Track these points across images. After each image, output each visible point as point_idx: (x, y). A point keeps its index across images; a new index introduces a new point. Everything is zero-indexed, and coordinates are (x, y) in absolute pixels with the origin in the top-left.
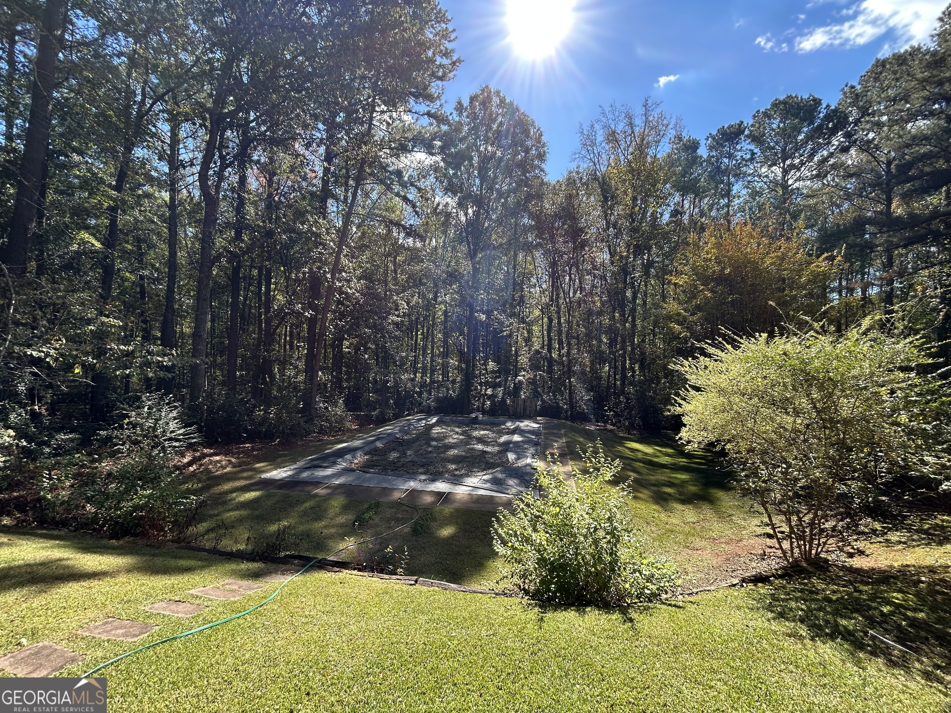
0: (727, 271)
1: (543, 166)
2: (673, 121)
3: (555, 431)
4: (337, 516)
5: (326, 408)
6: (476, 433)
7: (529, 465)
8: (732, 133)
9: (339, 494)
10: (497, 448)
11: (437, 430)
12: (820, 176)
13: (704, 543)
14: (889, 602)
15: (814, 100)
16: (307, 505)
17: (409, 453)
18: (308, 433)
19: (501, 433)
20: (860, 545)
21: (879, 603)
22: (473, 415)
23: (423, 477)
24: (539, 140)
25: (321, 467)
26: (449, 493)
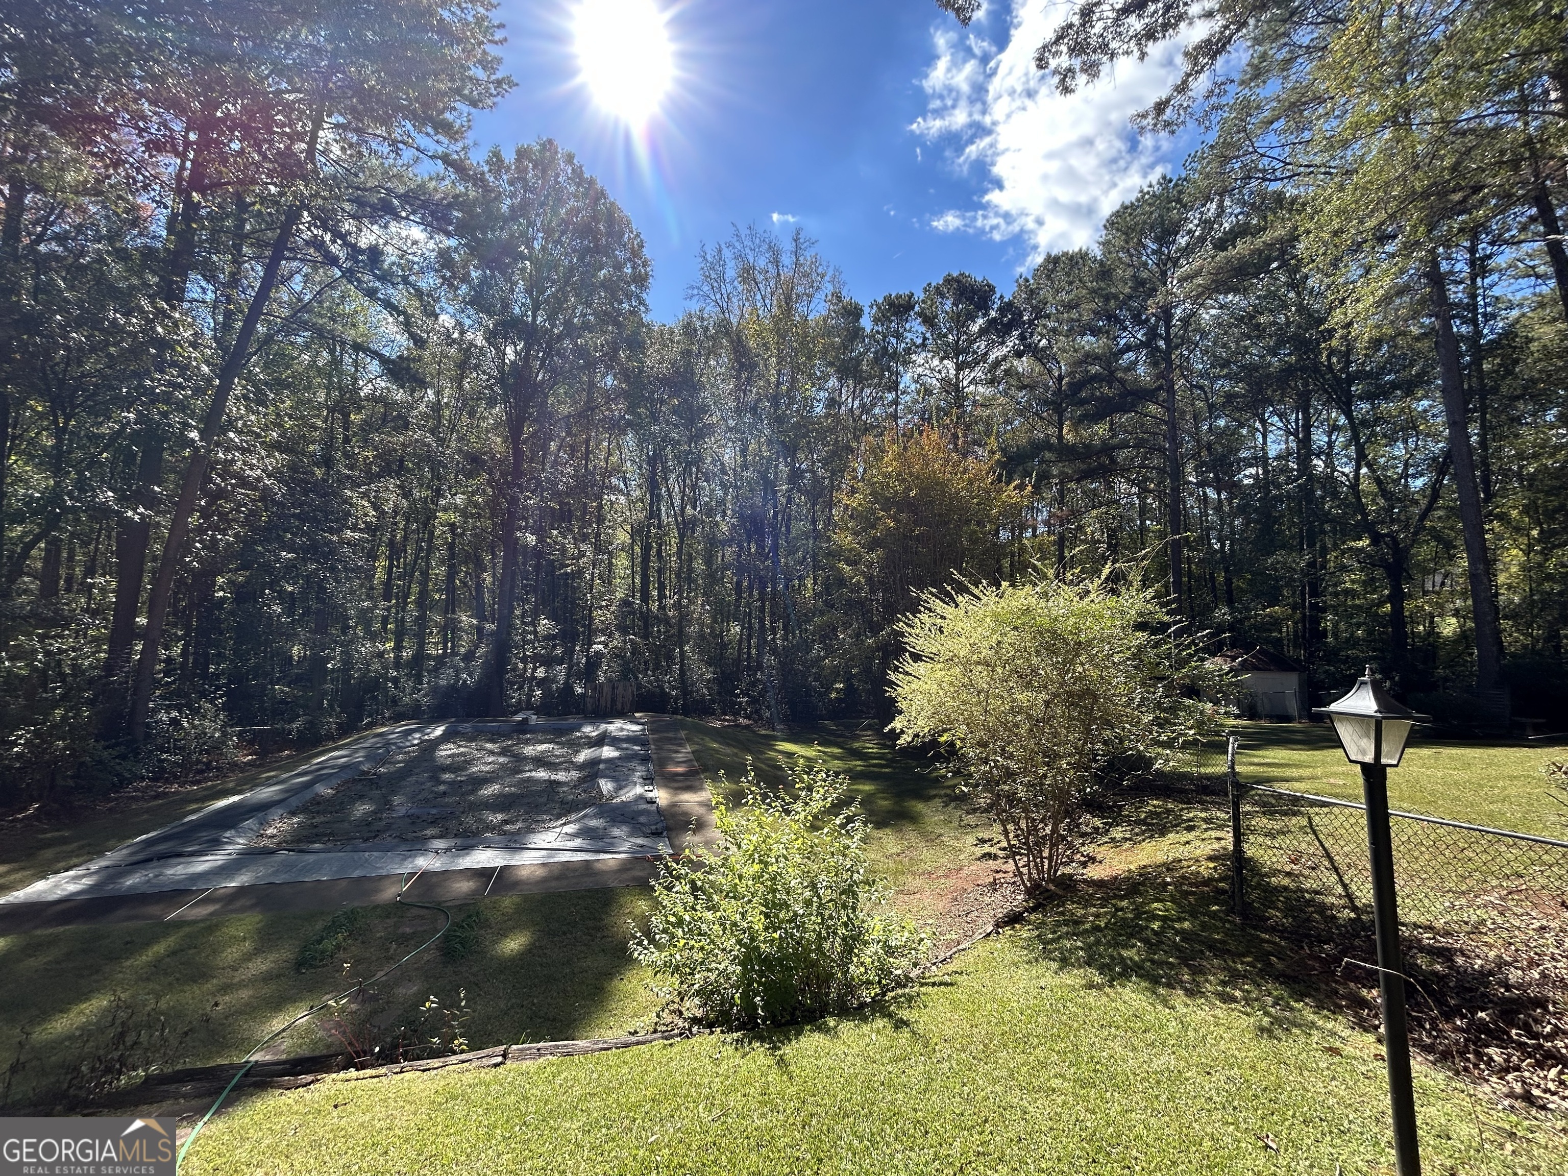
0: (913, 494)
1: (644, 295)
2: (830, 273)
3: (671, 735)
4: (248, 957)
5: (175, 722)
6: (529, 750)
7: (641, 797)
8: (901, 306)
9: (243, 910)
10: (575, 774)
11: (446, 751)
12: (992, 382)
13: (918, 882)
14: (1155, 917)
15: (989, 285)
16: (160, 948)
17: (397, 800)
18: (123, 782)
19: (576, 746)
20: (1088, 849)
21: (1146, 919)
22: (518, 718)
23: (440, 844)
24: (636, 253)
25: (180, 855)
26: (505, 868)
